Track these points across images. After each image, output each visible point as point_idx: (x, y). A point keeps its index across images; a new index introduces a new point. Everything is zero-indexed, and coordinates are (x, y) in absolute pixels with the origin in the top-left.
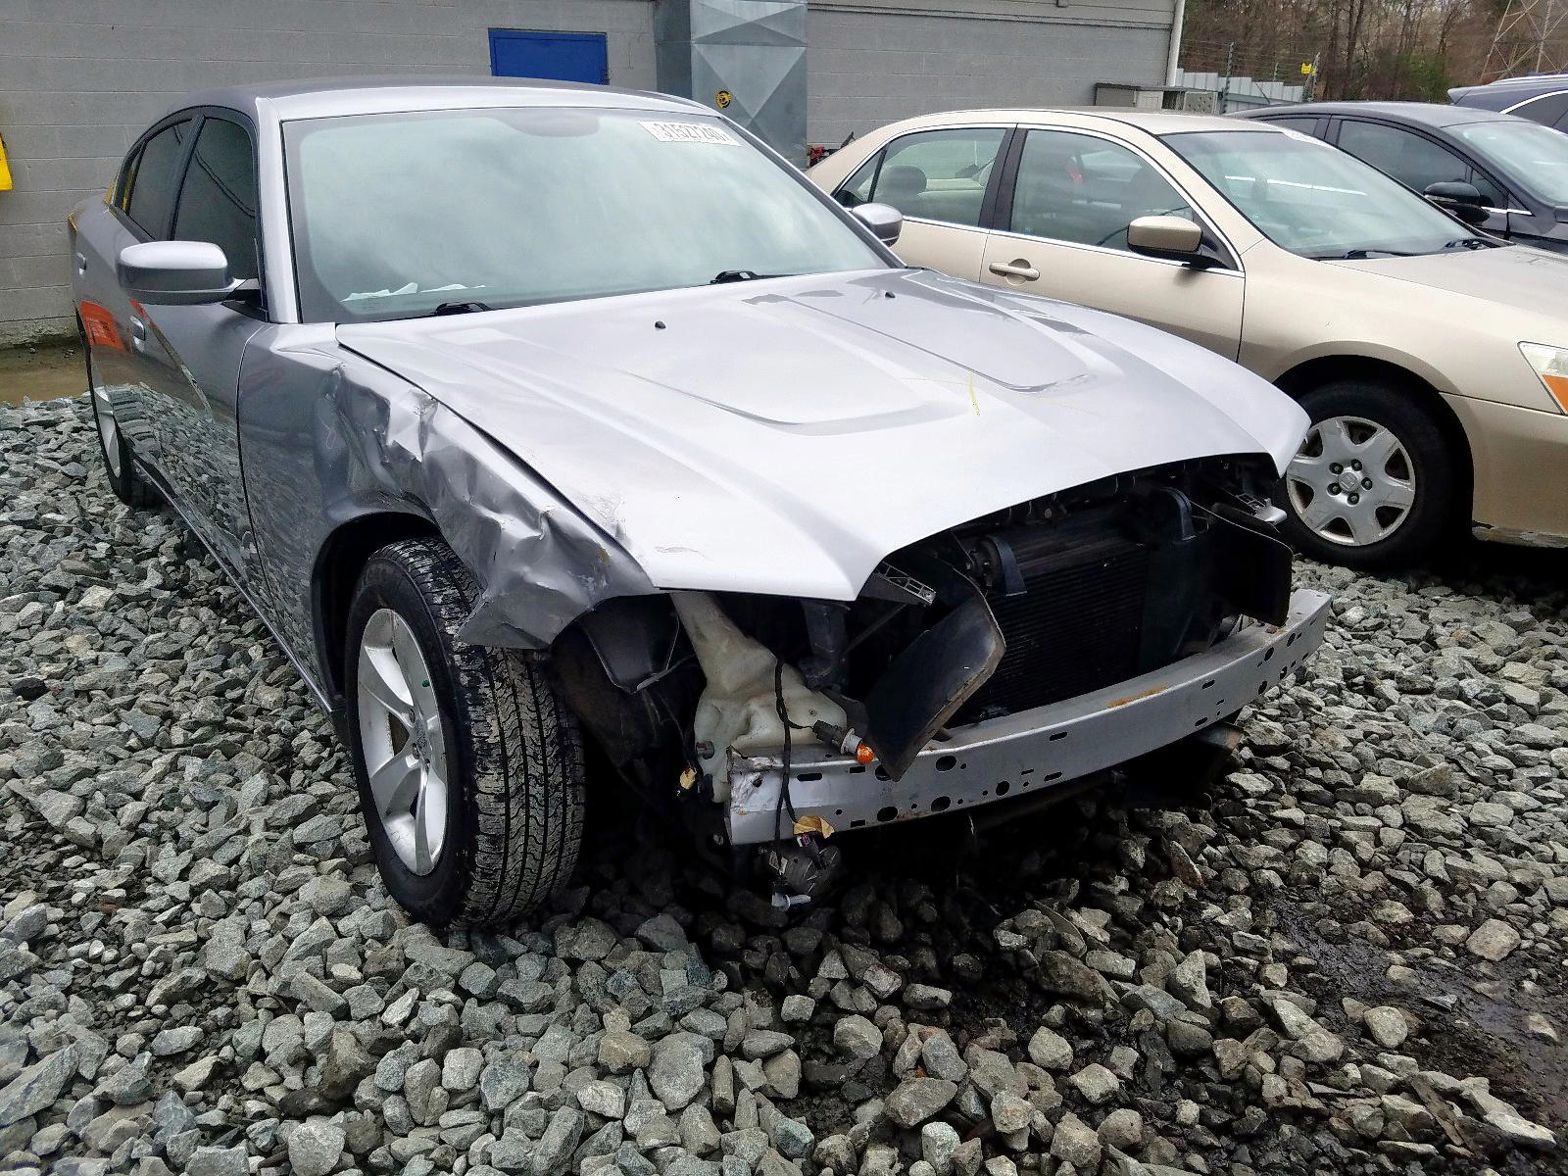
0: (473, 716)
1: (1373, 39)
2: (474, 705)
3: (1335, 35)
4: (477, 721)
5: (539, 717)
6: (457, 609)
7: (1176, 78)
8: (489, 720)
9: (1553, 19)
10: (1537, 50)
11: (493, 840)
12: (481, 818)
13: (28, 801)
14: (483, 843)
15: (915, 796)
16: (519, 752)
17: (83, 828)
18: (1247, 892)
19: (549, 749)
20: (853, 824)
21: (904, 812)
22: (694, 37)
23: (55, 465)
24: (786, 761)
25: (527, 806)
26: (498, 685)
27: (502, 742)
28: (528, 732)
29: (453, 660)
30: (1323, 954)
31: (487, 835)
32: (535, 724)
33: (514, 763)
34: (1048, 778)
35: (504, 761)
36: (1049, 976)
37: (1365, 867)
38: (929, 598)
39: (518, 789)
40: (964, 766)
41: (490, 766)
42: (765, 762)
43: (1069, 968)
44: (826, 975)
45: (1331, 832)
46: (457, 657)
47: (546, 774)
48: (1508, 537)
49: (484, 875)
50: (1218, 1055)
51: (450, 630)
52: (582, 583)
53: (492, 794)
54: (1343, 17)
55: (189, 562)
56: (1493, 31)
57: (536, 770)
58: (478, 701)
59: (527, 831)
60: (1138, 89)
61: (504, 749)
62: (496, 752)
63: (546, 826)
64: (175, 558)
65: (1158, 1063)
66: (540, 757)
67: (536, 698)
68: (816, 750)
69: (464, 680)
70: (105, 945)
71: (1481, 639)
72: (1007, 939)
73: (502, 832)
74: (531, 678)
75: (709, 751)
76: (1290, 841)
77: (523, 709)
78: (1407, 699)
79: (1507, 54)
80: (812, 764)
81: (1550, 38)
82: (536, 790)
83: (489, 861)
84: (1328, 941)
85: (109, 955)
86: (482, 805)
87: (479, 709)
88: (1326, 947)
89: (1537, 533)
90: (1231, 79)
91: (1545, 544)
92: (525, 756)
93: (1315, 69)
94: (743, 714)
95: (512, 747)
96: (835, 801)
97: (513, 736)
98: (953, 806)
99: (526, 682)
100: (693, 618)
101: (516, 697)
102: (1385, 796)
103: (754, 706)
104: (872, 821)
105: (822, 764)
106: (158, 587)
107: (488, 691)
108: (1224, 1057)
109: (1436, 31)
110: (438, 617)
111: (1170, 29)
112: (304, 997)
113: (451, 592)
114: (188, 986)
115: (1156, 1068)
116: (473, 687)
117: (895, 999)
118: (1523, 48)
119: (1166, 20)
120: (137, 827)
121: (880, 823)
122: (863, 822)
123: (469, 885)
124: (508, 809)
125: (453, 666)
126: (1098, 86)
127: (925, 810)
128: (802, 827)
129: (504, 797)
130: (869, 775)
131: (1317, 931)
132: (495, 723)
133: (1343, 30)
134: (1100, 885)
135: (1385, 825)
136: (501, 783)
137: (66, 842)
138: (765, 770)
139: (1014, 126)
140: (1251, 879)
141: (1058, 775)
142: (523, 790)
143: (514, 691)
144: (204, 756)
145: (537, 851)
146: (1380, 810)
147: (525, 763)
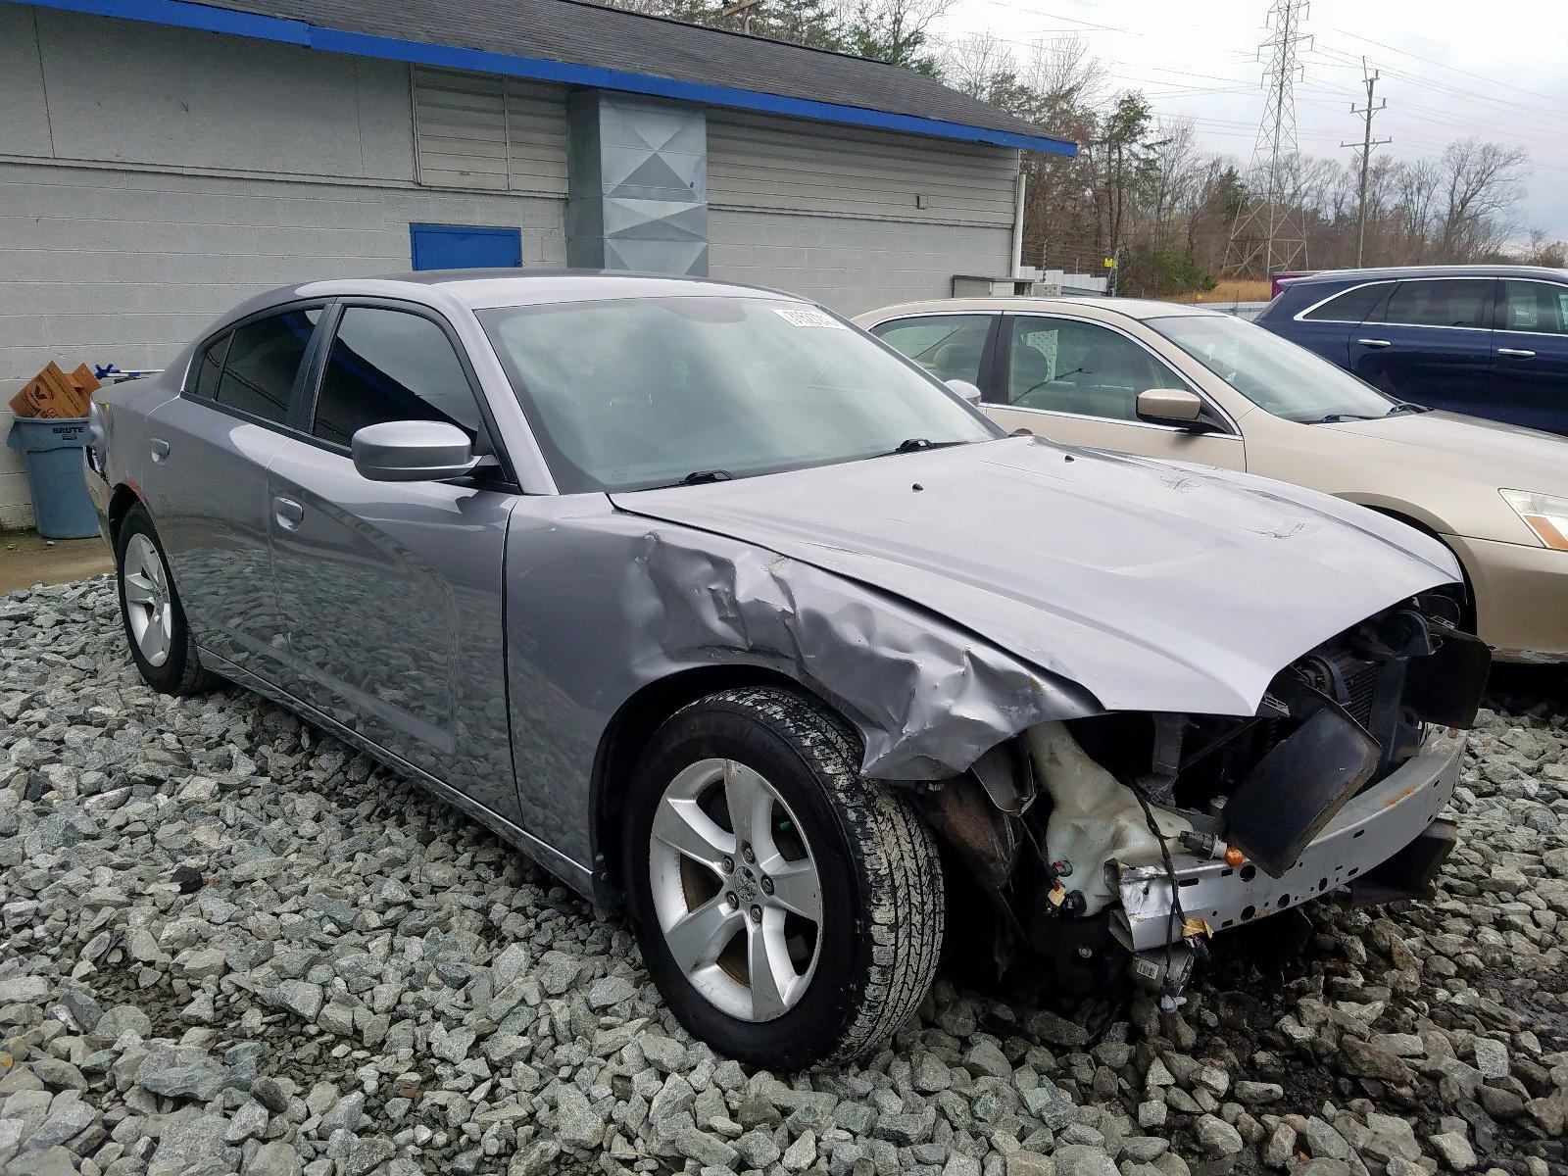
0: (865, 850)
1: (1131, 238)
2: (865, 839)
3: (1099, 233)
4: (869, 855)
5: (914, 848)
6: (827, 751)
7: (1021, 272)
8: (878, 853)
9: (1276, 222)
10: (1266, 248)
11: (884, 970)
12: (875, 949)
13: (256, 995)
14: (875, 974)
15: (1268, 894)
16: (904, 883)
17: (339, 1015)
18: (1458, 975)
19: (924, 878)
20: (1225, 924)
21: (1260, 912)
22: (607, 232)
23: (62, 659)
24: (1169, 868)
25: (909, 936)
26: (880, 819)
27: (891, 874)
28: (909, 864)
29: (838, 799)
30: (1554, 1022)
31: (879, 966)
32: (912, 855)
33: (901, 893)
34: (1350, 873)
35: (894, 889)
36: (1351, 1062)
37: (1543, 947)
38: (1285, 710)
39: (905, 918)
40: (1301, 865)
41: (884, 897)
42: (1151, 870)
43: (1370, 1053)
44: (1156, 1083)
45: (1495, 918)
46: (841, 795)
47: (923, 903)
48: (1513, 657)
49: (870, 1008)
50: (1536, 1115)
51: (829, 770)
52: (1005, 713)
53: (884, 925)
54: (1105, 217)
55: (261, 749)
56: (1228, 231)
57: (916, 899)
58: (868, 835)
59: (908, 962)
60: (992, 281)
61: (893, 880)
62: (887, 883)
63: (920, 955)
64: (247, 745)
65: (1486, 1129)
66: (918, 886)
67: (909, 830)
68: (1186, 857)
69: (852, 816)
70: (431, 1128)
71: (1511, 747)
72: (1301, 1033)
73: (891, 962)
74: (901, 811)
75: (1068, 869)
76: (1468, 928)
77: (902, 841)
78: (1480, 800)
79: (1242, 250)
80: (1191, 870)
81: (1275, 237)
82: (917, 919)
83: (877, 993)
84: (1552, 1011)
85: (441, 1138)
86: (876, 937)
87: (869, 843)
88: (1554, 1016)
89: (1536, 651)
90: (1046, 272)
91: (1541, 661)
92: (908, 886)
93: (1116, 263)
94: (1112, 830)
95: (898, 876)
96: (1212, 904)
97: (898, 868)
98: (1292, 903)
99: (900, 815)
100: (1050, 746)
101: (895, 830)
102: (1518, 884)
103: (1123, 821)
104: (1238, 921)
105: (1200, 869)
106: (254, 774)
107: (873, 825)
108: (1543, 1115)
109: (1184, 230)
110: (812, 759)
111: (1013, 228)
112: (694, 1152)
113: (815, 735)
114: (547, 1159)
115: (1486, 1134)
116: (862, 823)
117: (1230, 1096)
118: (1254, 246)
119: (1008, 220)
120: (394, 1009)
121: (1243, 922)
122: (1231, 922)
123: (853, 1018)
124: (897, 938)
125: (838, 803)
126: (954, 279)
127: (1274, 909)
128: (1191, 929)
129: (894, 927)
130: (1236, 876)
131: (1537, 1002)
132: (883, 856)
133: (1106, 229)
134: (1340, 979)
135: (1534, 909)
136: (893, 914)
137: (321, 1033)
138: (1151, 879)
139: (1000, 313)
140: (1457, 964)
141: (1356, 870)
142: (908, 916)
143: (893, 826)
144: (422, 935)
145: (910, 979)
146: (1522, 896)
147: (909, 894)
